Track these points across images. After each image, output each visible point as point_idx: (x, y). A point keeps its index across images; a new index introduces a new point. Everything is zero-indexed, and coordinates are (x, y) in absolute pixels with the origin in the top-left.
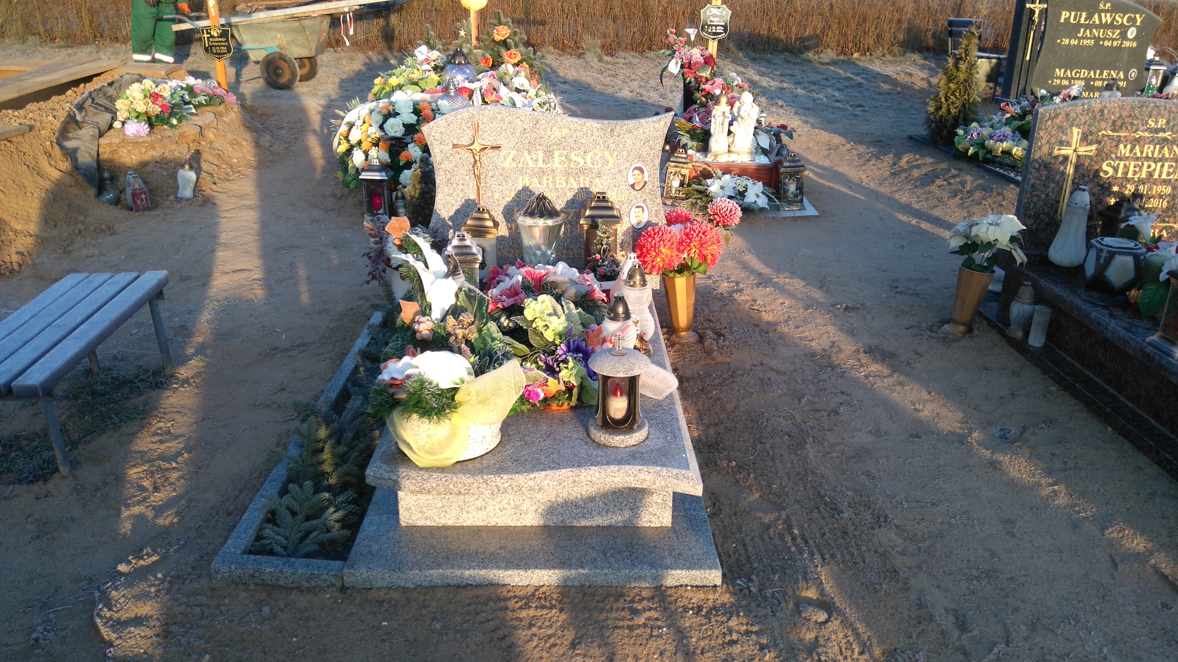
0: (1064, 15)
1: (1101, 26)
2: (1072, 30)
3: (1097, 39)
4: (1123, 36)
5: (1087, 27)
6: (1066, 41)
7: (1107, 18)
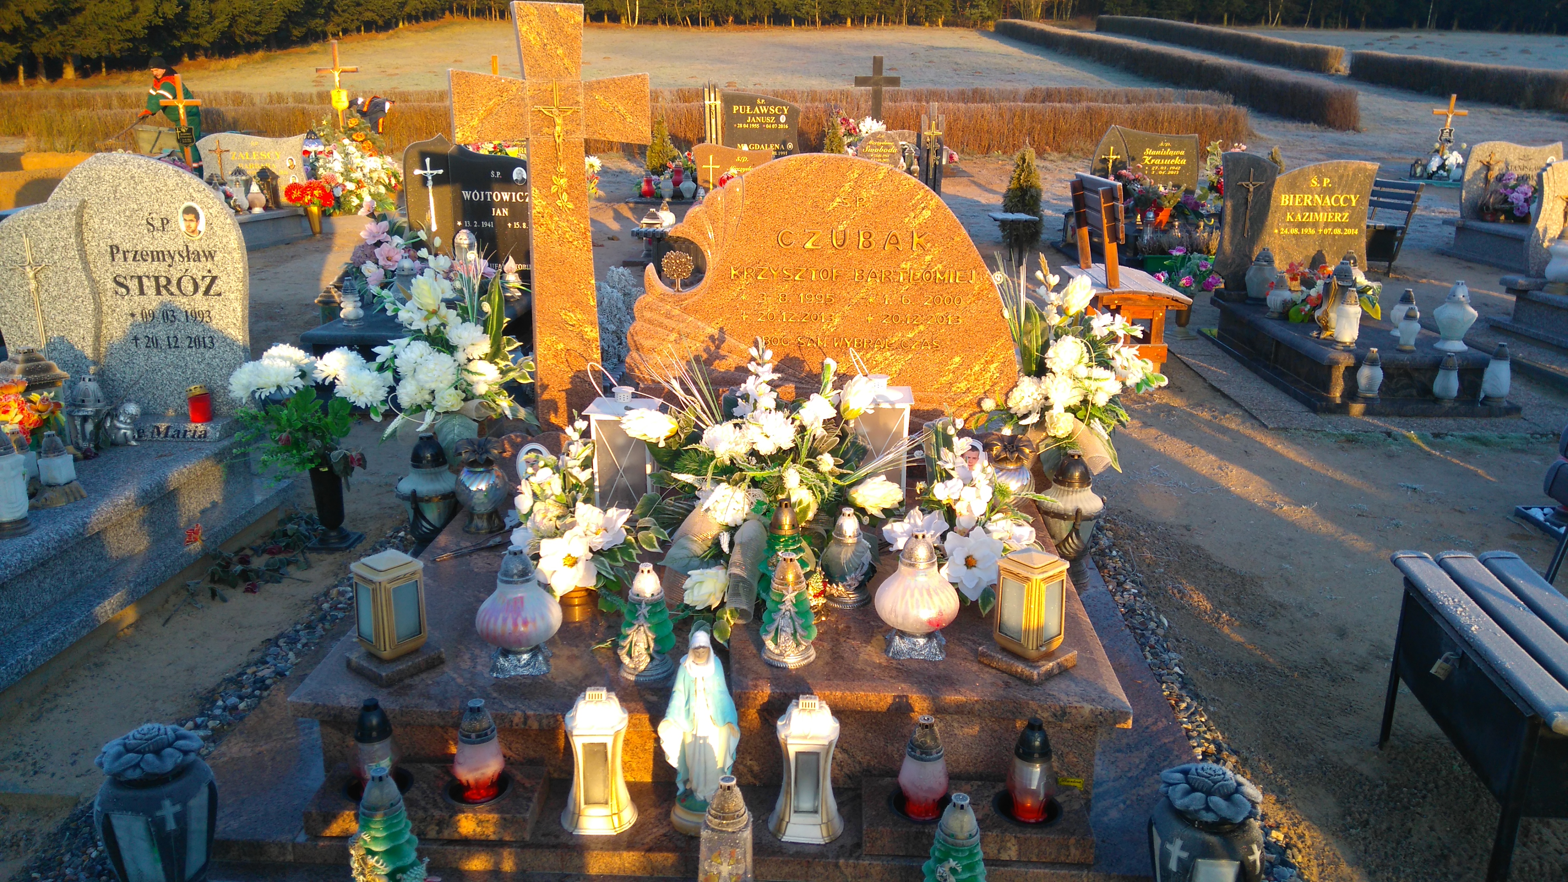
0: (735, 108)
1: (761, 115)
2: (743, 118)
3: (761, 124)
4: (778, 121)
5: (752, 116)
6: (740, 126)
7: (764, 110)
